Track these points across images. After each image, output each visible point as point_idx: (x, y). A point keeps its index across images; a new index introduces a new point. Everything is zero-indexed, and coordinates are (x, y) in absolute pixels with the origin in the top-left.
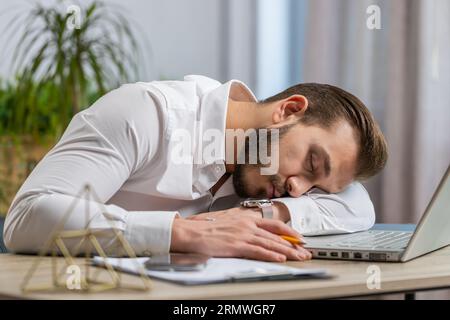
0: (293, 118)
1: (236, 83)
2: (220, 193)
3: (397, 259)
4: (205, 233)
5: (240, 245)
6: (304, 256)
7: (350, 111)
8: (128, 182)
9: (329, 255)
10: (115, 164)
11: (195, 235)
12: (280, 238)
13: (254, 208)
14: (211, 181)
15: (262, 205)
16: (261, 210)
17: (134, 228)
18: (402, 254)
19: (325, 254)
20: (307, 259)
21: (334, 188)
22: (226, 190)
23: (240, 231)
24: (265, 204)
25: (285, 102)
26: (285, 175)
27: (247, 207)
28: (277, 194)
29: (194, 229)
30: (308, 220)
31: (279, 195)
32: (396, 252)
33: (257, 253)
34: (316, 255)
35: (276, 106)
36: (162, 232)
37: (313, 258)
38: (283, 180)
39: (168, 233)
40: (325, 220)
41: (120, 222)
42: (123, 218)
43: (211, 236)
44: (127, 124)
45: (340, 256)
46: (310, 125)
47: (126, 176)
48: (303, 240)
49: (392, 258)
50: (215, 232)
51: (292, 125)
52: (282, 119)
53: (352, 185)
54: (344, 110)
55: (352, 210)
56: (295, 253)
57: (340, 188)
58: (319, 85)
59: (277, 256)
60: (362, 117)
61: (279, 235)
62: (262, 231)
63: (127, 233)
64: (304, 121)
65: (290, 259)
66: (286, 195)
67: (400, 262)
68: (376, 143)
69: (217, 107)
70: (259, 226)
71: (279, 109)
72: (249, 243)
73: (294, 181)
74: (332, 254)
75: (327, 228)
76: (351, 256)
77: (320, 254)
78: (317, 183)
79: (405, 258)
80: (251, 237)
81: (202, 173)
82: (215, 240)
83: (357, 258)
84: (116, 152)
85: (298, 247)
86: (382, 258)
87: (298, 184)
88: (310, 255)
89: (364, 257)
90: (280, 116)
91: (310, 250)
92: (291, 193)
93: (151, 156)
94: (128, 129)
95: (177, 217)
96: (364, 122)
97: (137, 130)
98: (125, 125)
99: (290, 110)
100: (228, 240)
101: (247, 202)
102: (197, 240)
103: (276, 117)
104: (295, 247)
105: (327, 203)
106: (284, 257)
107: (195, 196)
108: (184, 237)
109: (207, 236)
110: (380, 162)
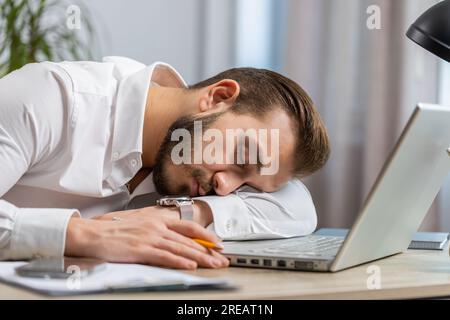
0: (222, 106)
1: (160, 65)
2: (140, 190)
3: (325, 268)
4: (105, 235)
5: (146, 249)
6: (220, 263)
7: (287, 99)
8: (25, 175)
9: (249, 263)
10: (9, 154)
11: (94, 236)
12: (193, 242)
13: (172, 206)
14: (125, 176)
15: (181, 204)
16: (179, 210)
17: (24, 228)
18: (332, 263)
19: (244, 261)
20: (223, 266)
21: (268, 185)
22: (146, 187)
23: (146, 233)
24: (184, 203)
25: (214, 87)
26: (211, 170)
27: (164, 206)
28: (202, 191)
29: (93, 229)
30: (235, 222)
31: (204, 193)
32: (324, 260)
33: (163, 258)
34: (234, 261)
35: (204, 92)
36: (55, 232)
37: (231, 266)
38: (209, 176)
39: (62, 233)
40: (256, 223)
41: (7, 221)
42: (11, 215)
43: (113, 238)
44: (25, 109)
45: (261, 263)
46: (240, 114)
47: (23, 168)
48: (221, 245)
49: (320, 267)
50: (118, 234)
51: (221, 114)
52: (210, 106)
53: (289, 182)
54: (281, 97)
55: (288, 212)
56: (209, 259)
57: (275, 186)
58: (255, 69)
59: (186, 262)
60: (301, 105)
61: (192, 238)
62: (173, 234)
63: (15, 233)
64: (234, 109)
65: (202, 266)
66: (212, 193)
67: (329, 271)
68: (316, 135)
69: (136, 91)
70: (169, 228)
71: (207, 95)
72: (156, 247)
73: (222, 177)
74: (253, 261)
75: (257, 231)
76: (274, 264)
77: (239, 261)
78: (248, 180)
79: (336, 268)
80: (159, 240)
81: (116, 166)
82: (116, 243)
83: (281, 266)
84: (11, 140)
85: (214, 252)
86: (309, 267)
87: (226, 181)
88: (227, 262)
89: (288, 265)
90: (208, 103)
91: (229, 257)
92: (218, 191)
93: (52, 146)
94: (25, 114)
95: (75, 215)
96: (302, 111)
97: (37, 116)
98: (22, 109)
99: (219, 97)
100: (131, 242)
101: (164, 200)
102: (96, 242)
103: (204, 105)
104: (210, 253)
105: (258, 202)
106: (195, 264)
107: (106, 193)
108: (81, 238)
109: (108, 238)
110: (321, 157)
